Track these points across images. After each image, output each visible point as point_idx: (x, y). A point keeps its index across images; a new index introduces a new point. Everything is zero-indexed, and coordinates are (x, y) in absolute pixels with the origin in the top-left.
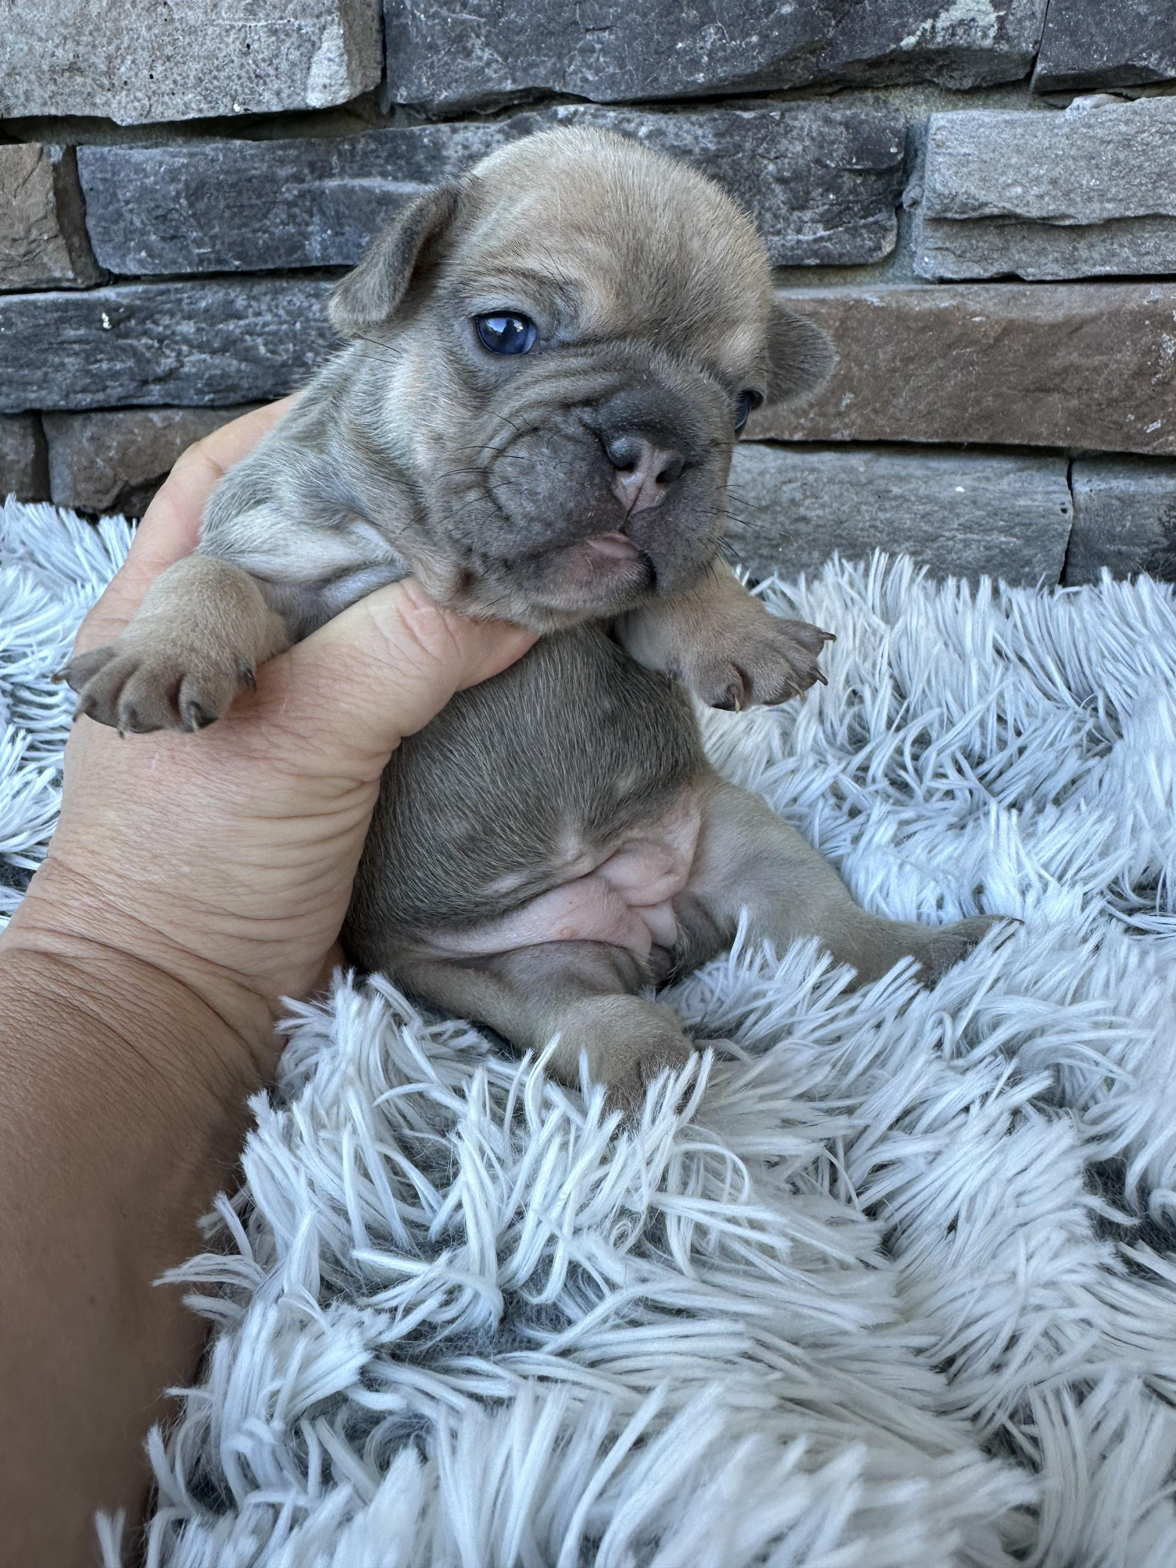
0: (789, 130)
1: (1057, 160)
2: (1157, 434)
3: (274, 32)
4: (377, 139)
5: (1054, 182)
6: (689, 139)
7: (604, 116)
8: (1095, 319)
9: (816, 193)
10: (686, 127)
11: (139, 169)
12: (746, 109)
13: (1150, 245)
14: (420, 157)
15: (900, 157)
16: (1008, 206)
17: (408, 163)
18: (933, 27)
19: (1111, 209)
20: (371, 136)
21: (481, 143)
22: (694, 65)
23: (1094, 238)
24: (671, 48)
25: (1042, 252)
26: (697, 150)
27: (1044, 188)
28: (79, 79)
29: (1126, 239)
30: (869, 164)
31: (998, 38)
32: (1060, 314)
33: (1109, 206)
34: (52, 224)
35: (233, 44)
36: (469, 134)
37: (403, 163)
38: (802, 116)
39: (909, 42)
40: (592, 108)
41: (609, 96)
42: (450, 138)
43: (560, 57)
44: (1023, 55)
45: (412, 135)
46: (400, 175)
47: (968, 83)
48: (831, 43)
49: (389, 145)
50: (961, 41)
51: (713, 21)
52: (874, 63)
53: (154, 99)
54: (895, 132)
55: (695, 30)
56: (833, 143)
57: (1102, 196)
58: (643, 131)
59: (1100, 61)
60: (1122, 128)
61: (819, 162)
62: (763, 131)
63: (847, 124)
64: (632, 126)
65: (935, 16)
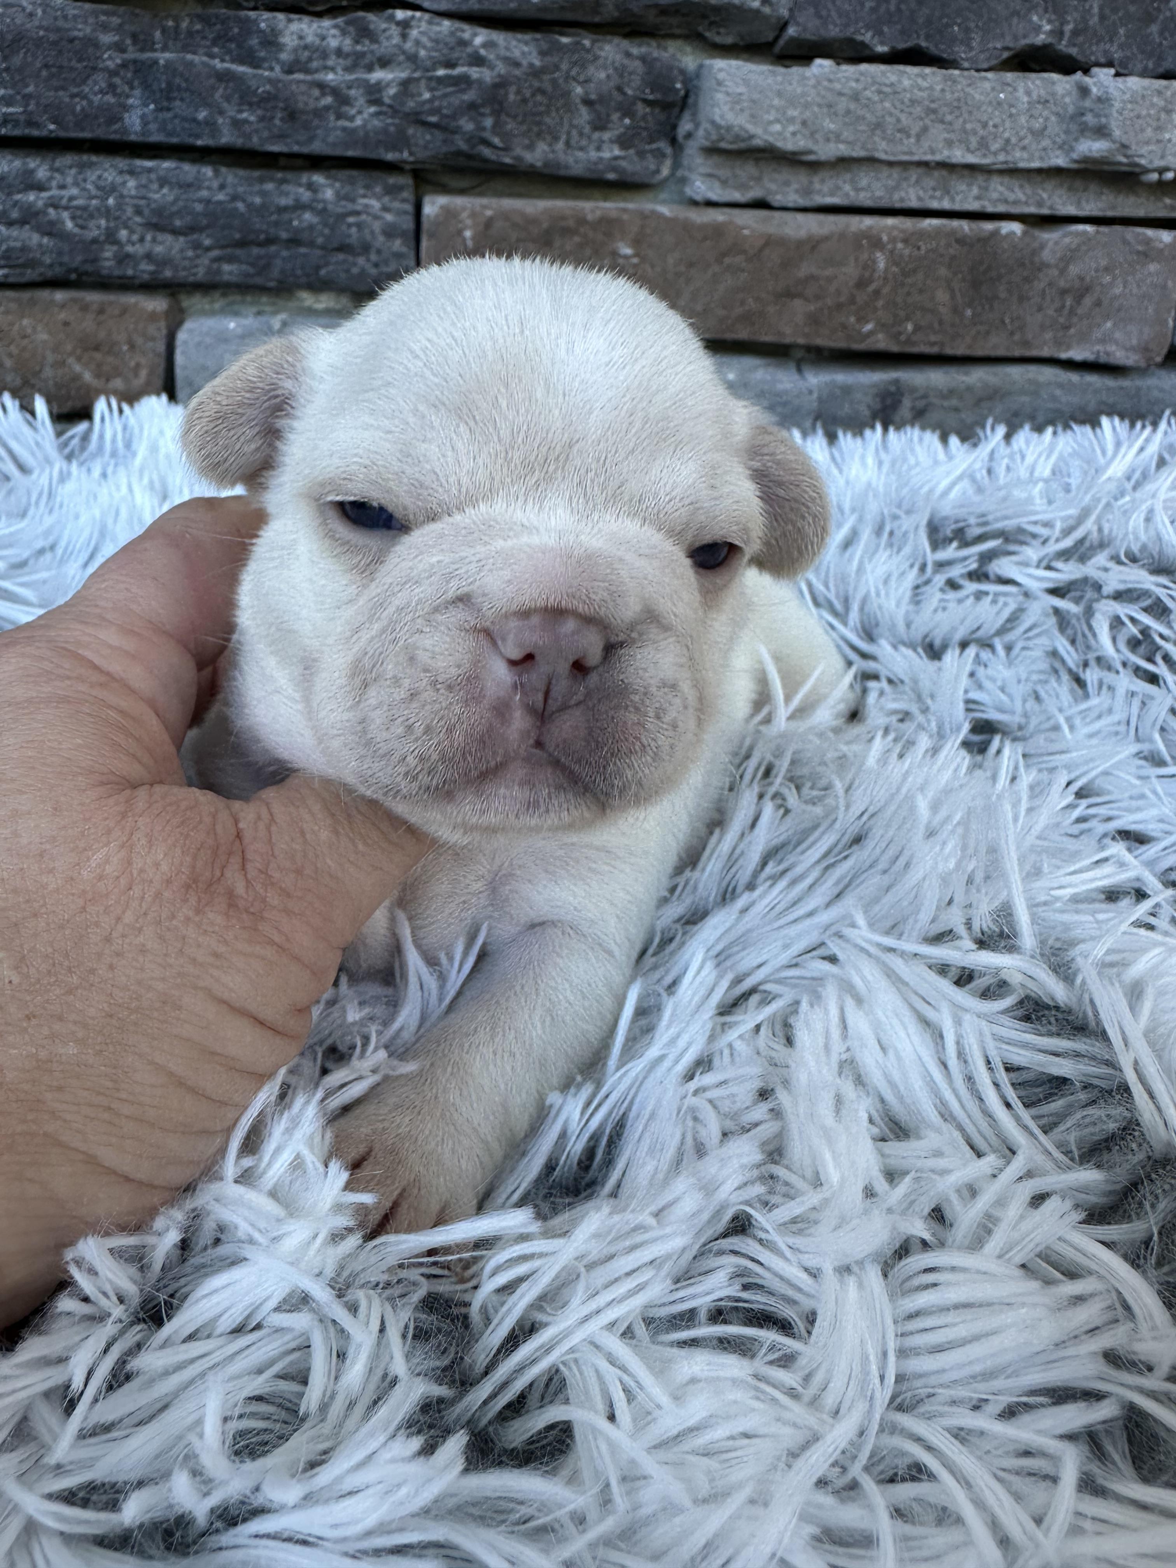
0: (596, 58)
1: (807, 106)
2: (871, 333)
4: (203, 19)
5: (804, 123)
7: (438, 24)
8: (826, 238)
9: (615, 116)
10: (514, 43)
13: (864, 182)
14: (254, 42)
15: (682, 93)
16: (771, 139)
17: (240, 46)
19: (843, 150)
20: (198, 16)
21: (317, 35)
23: (824, 174)
25: (787, 183)
27: (797, 127)
29: (848, 176)
30: (658, 96)
31: (762, 2)
32: (802, 234)
33: (842, 147)
36: (304, 26)
37: (233, 46)
38: (607, 47)
40: (427, 16)
41: (440, 8)
42: (286, 27)
44: (778, 20)
45: (248, 19)
46: (227, 58)
47: (729, 40)
52: (665, 10)
54: (679, 72)
56: (630, 74)
57: (838, 138)
58: (478, 41)
59: (833, 31)
60: (854, 84)
61: (619, 89)
62: (576, 57)
63: (643, 59)
64: (466, 36)
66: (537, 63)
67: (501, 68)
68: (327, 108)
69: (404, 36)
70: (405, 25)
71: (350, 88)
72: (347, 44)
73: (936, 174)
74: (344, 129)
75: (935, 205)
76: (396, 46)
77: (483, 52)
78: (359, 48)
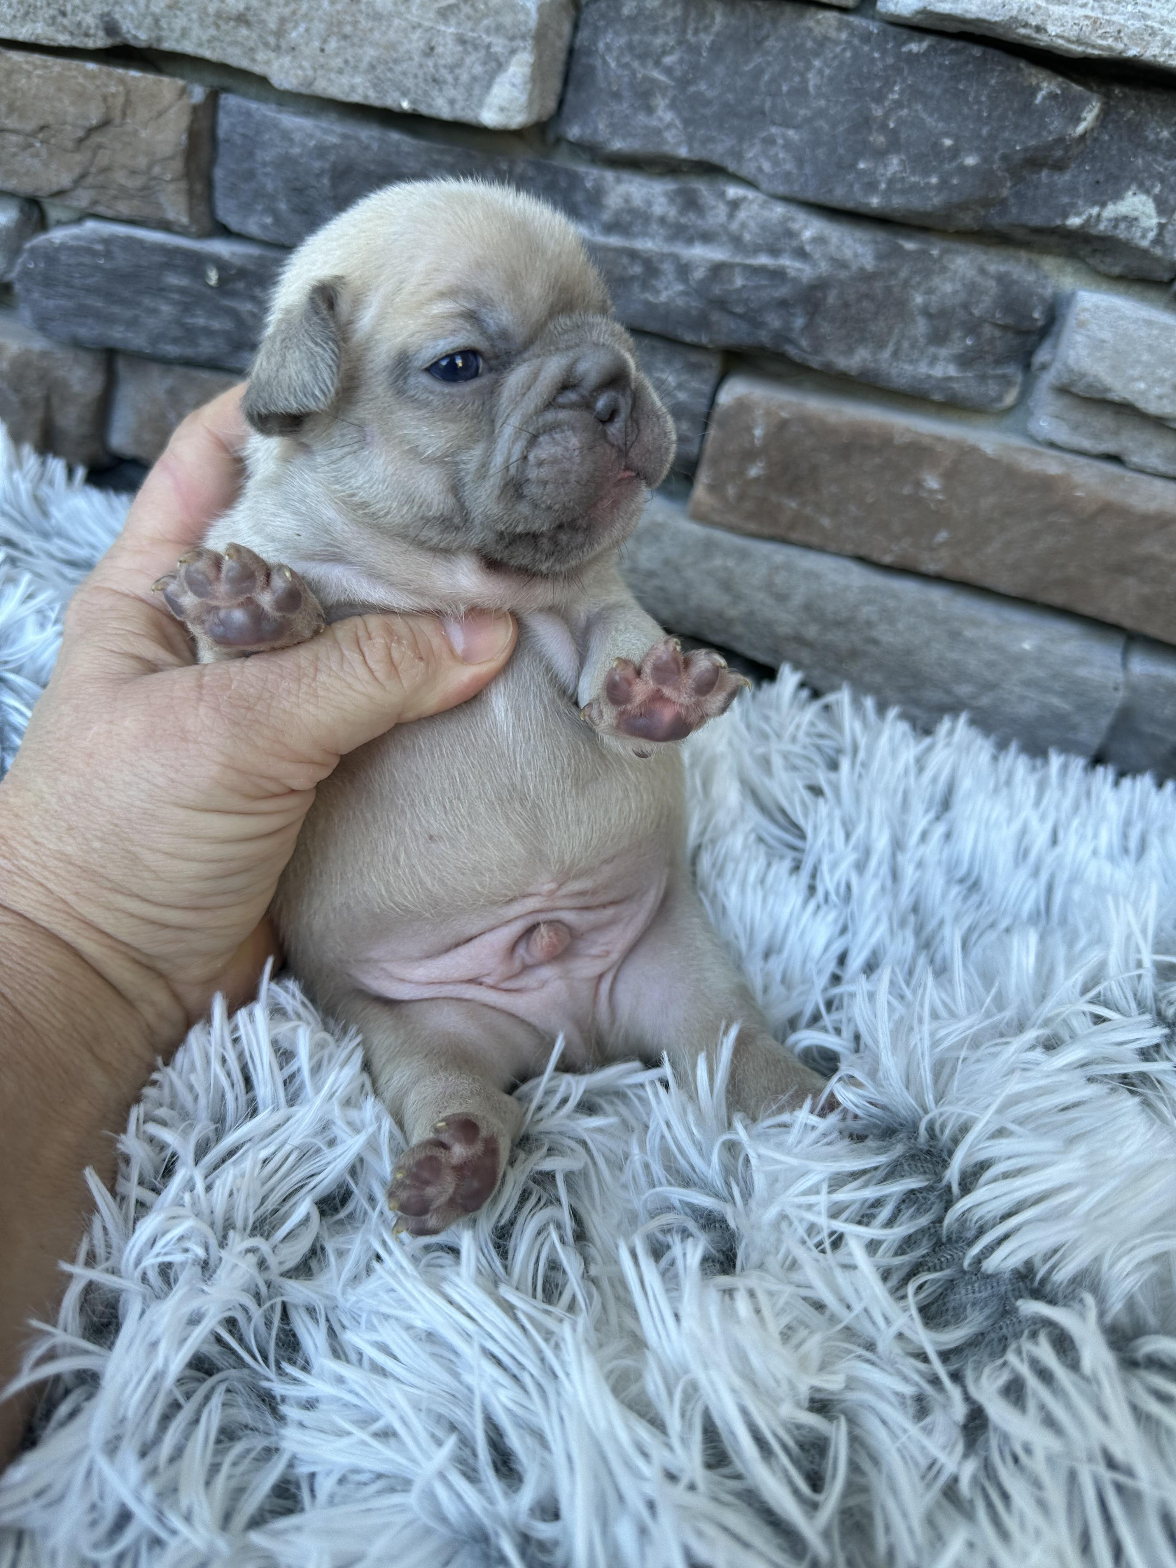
0: (944, 270)
3: (461, 40)
4: (534, 164)
6: (848, 254)
7: (771, 208)
9: (956, 334)
10: (849, 240)
11: (286, 136)
12: (910, 239)
14: (579, 198)
15: (1040, 323)
16: (1129, 397)
18: (1099, 215)
20: (531, 163)
21: (644, 200)
22: (871, 187)
24: (853, 166)
25: (1149, 445)
26: (854, 266)
28: (244, 31)
30: (1010, 321)
31: (1158, 241)
32: (1152, 507)
34: (178, 165)
35: (416, 42)
36: (633, 188)
38: (959, 260)
39: (1075, 221)
40: (762, 197)
41: (781, 191)
42: (613, 187)
43: (741, 141)
45: (575, 174)
47: (1117, 270)
48: (1003, 202)
50: (1122, 233)
51: (898, 152)
52: (1039, 231)
53: (320, 72)
54: (1042, 299)
55: (880, 155)
56: (982, 293)
58: (807, 234)
61: (966, 306)
62: (920, 265)
63: (1001, 279)
64: (796, 226)
65: (1103, 205)
66: (870, 267)
67: (824, 267)
68: (634, 278)
69: (731, 216)
70: (735, 205)
71: (662, 261)
72: (672, 214)
74: (646, 303)
76: (722, 225)
77: (808, 248)
78: (683, 219)
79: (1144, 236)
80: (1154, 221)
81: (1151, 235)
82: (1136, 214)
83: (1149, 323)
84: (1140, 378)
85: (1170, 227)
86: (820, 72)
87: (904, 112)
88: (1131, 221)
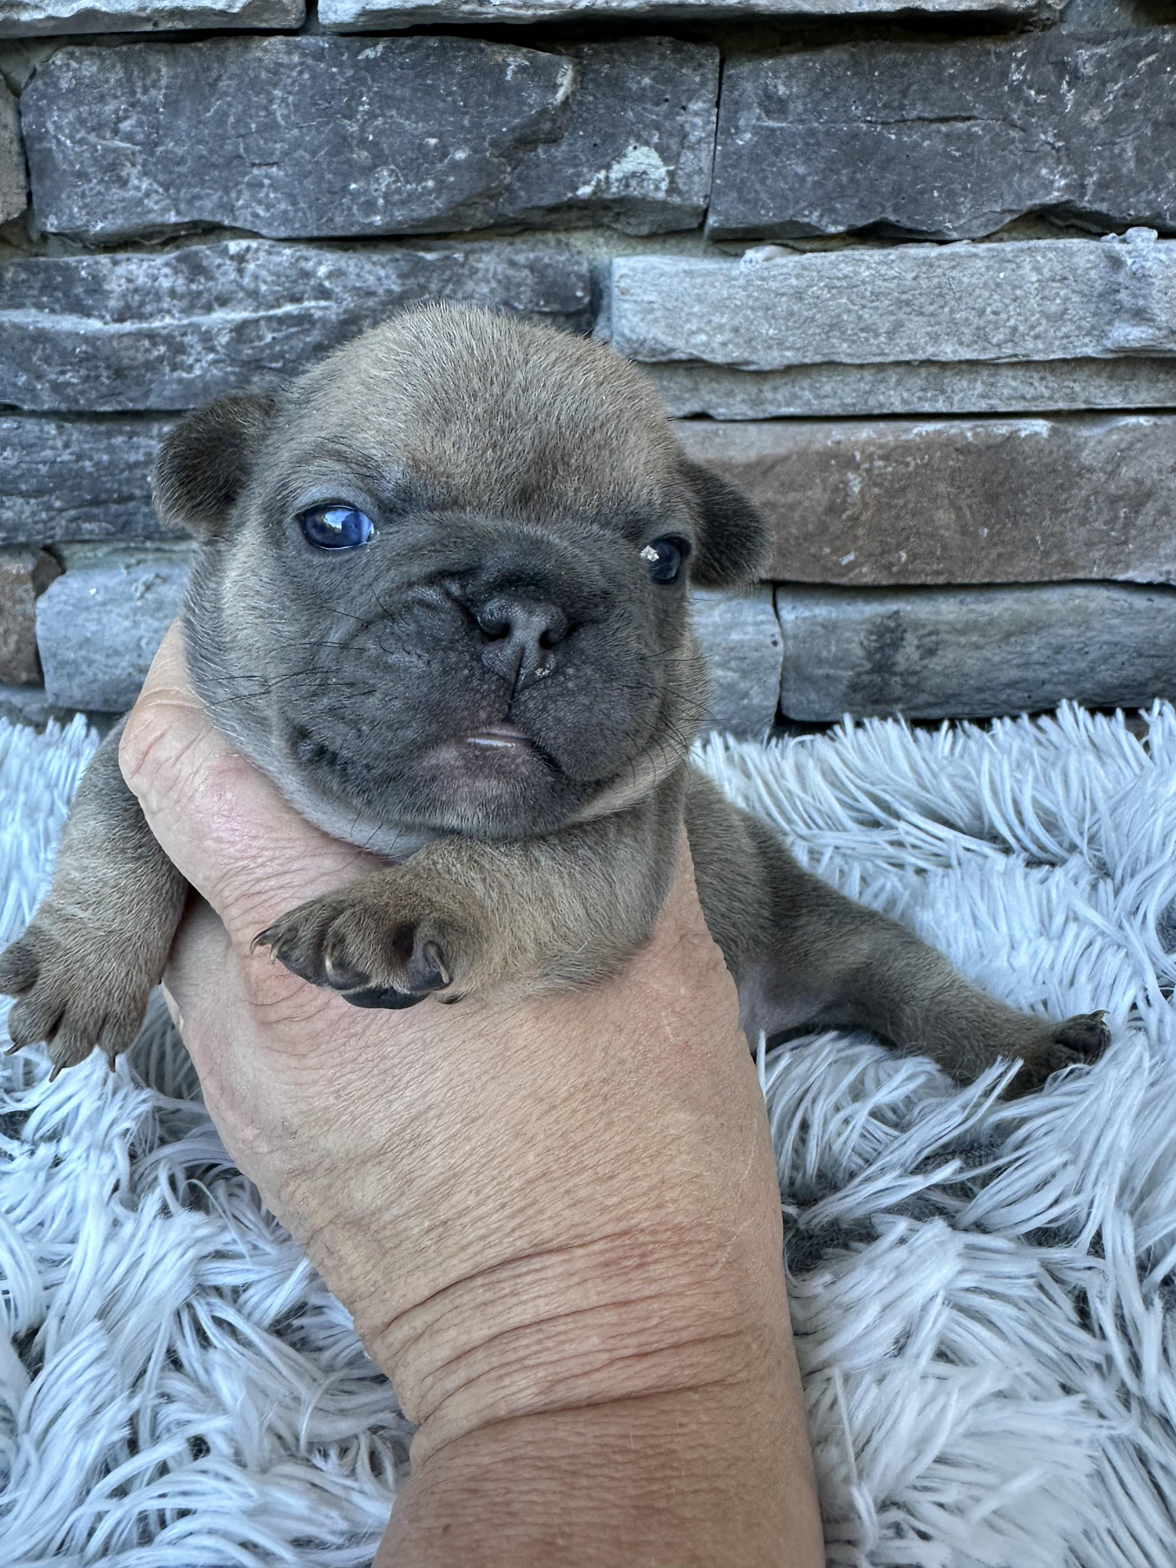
0: (474, 271)
1: (737, 310)
2: (851, 566)
4: (26, 268)
5: (736, 330)
6: (371, 280)
7: (279, 254)
8: (785, 459)
10: (368, 267)
12: (428, 249)
13: (828, 389)
14: (79, 290)
15: (586, 300)
16: (695, 352)
17: (66, 295)
18: (607, 178)
19: (791, 357)
20: (20, 265)
21: (147, 276)
22: (369, 207)
23: (778, 382)
24: (345, 189)
25: (730, 393)
26: (381, 291)
27: (728, 335)
29: (806, 383)
30: (556, 307)
31: (671, 190)
32: (752, 455)
33: (788, 354)
36: (133, 267)
37: (60, 295)
38: (486, 258)
39: (585, 191)
40: (267, 244)
41: (283, 233)
42: (112, 271)
43: (227, 191)
44: (695, 209)
45: (68, 267)
46: (57, 307)
47: (645, 230)
48: (508, 188)
49: (42, 276)
50: (635, 192)
51: (385, 163)
52: (553, 209)
54: (580, 277)
55: (368, 171)
56: (519, 285)
57: (781, 343)
58: (322, 271)
59: (767, 216)
60: (794, 281)
62: (448, 273)
63: (531, 267)
64: (309, 265)
65: (608, 167)
66: (396, 288)
67: (349, 302)
68: (161, 359)
69: (241, 271)
70: (240, 258)
71: (184, 334)
72: (180, 283)
73: (923, 372)
74: (180, 381)
75: (927, 408)
76: (234, 281)
77: (327, 284)
78: (194, 287)
79: (657, 189)
80: (663, 171)
81: (664, 186)
82: (643, 168)
83: (689, 273)
84: (700, 330)
85: (681, 172)
86: (284, 100)
87: (380, 121)
88: (640, 176)
